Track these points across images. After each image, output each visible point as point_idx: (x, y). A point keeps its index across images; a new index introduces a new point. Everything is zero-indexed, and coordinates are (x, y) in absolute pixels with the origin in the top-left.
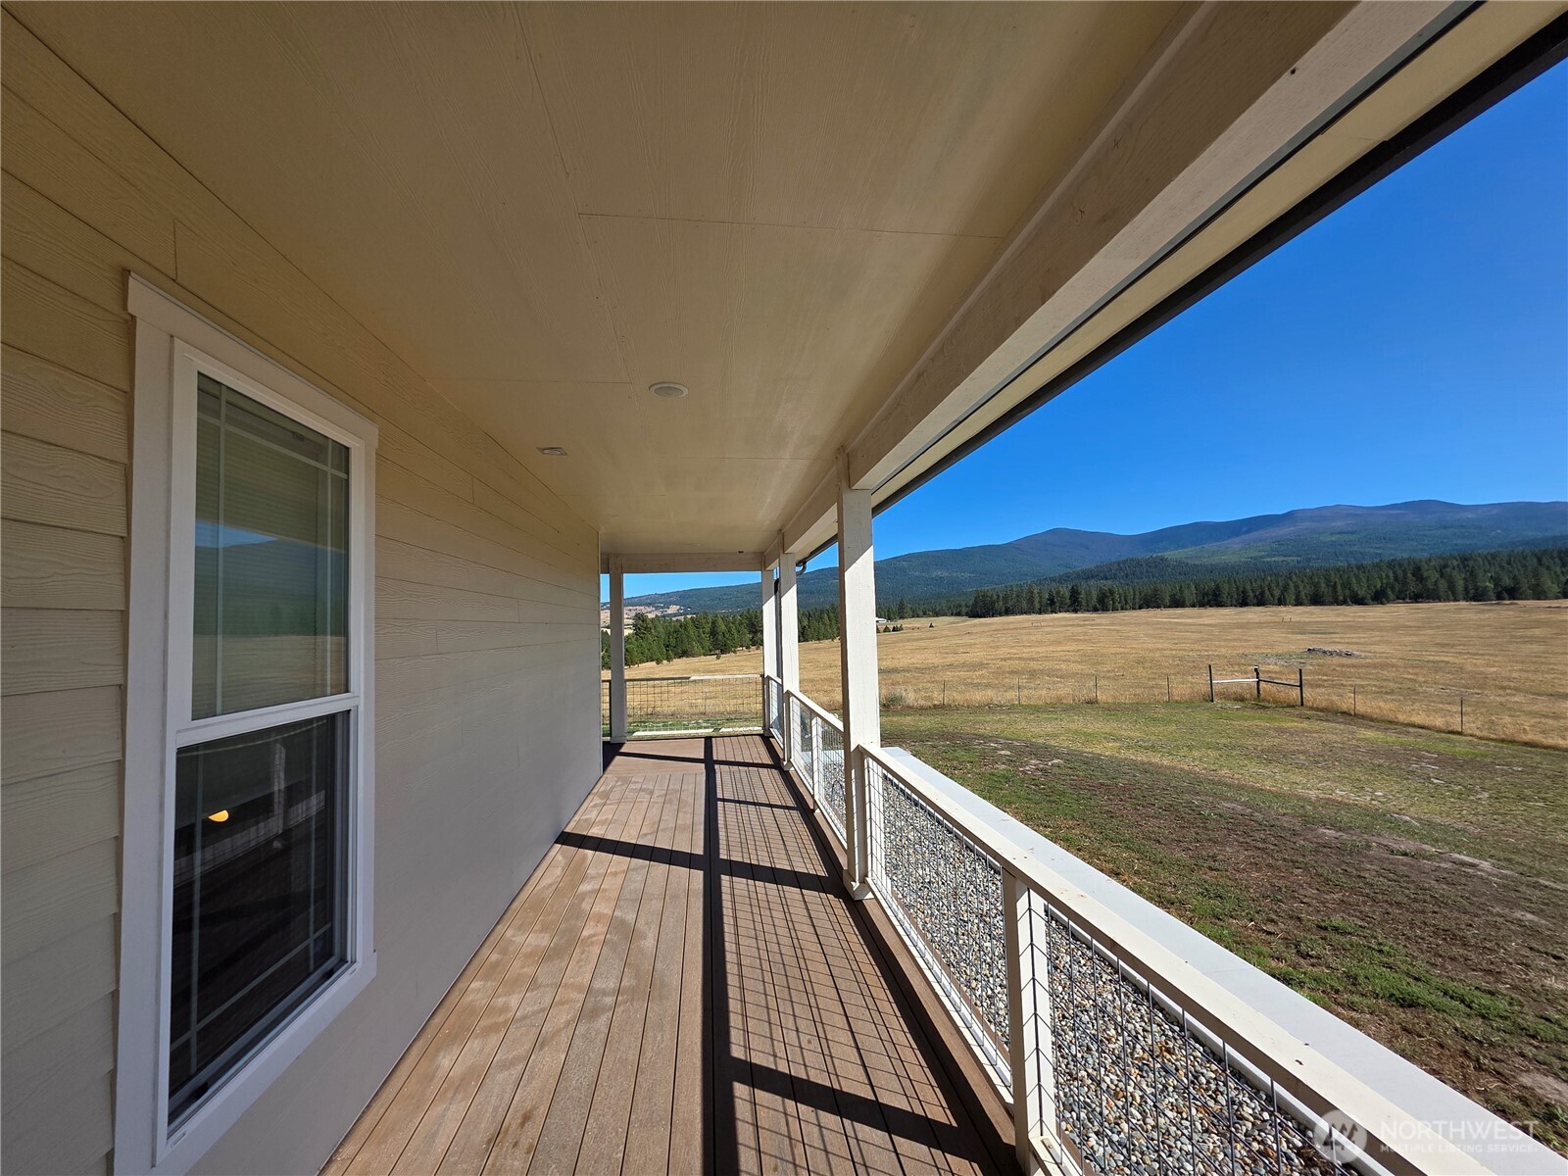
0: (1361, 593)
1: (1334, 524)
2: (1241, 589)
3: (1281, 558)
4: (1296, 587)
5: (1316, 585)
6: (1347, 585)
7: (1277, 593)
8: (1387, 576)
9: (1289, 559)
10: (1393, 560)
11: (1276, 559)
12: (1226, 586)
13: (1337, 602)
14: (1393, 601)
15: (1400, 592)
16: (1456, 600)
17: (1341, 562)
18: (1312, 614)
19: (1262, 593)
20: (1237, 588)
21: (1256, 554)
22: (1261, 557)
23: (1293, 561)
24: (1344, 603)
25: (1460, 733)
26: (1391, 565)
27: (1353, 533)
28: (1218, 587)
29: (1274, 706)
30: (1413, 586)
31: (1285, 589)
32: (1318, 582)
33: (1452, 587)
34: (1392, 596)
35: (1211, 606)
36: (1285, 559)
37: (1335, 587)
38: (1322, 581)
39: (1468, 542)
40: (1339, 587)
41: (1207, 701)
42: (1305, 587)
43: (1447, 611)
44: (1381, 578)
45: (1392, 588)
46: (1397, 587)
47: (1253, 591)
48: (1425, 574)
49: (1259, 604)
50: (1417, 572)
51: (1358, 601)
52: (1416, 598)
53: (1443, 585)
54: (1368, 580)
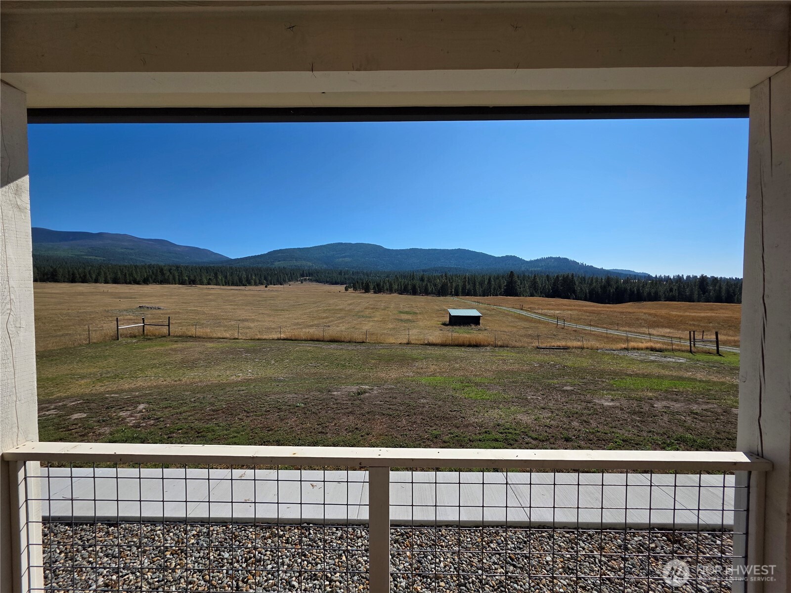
0: (138, 279)
1: (123, 243)
2: (71, 273)
3: (94, 257)
4: (105, 273)
5: (116, 273)
6: (131, 274)
7: (94, 276)
8: (149, 272)
9: (98, 258)
10: (150, 265)
11: (91, 257)
12: (61, 270)
13: (126, 283)
14: (152, 283)
15: (155, 279)
16: (175, 284)
17: (126, 263)
18: (116, 288)
19: (85, 276)
20: (69, 272)
21: (79, 253)
22: (82, 255)
23: (101, 260)
24: (130, 283)
25: (237, 339)
26: (150, 266)
27: (132, 249)
28: (55, 270)
29: (154, 337)
30: (160, 277)
31: (99, 274)
32: (117, 272)
33: (174, 279)
34: (151, 281)
35: (50, 282)
36: (96, 258)
37: (125, 275)
38: (119, 271)
39: (177, 260)
40: (127, 275)
41: (114, 340)
42: (110, 274)
43: (175, 289)
44: (146, 272)
45: (151, 278)
46: (154, 277)
47: (79, 275)
48: (165, 272)
49: (83, 282)
50: (162, 270)
51: (138, 283)
52: (162, 282)
53: (171, 277)
54: (141, 273)
